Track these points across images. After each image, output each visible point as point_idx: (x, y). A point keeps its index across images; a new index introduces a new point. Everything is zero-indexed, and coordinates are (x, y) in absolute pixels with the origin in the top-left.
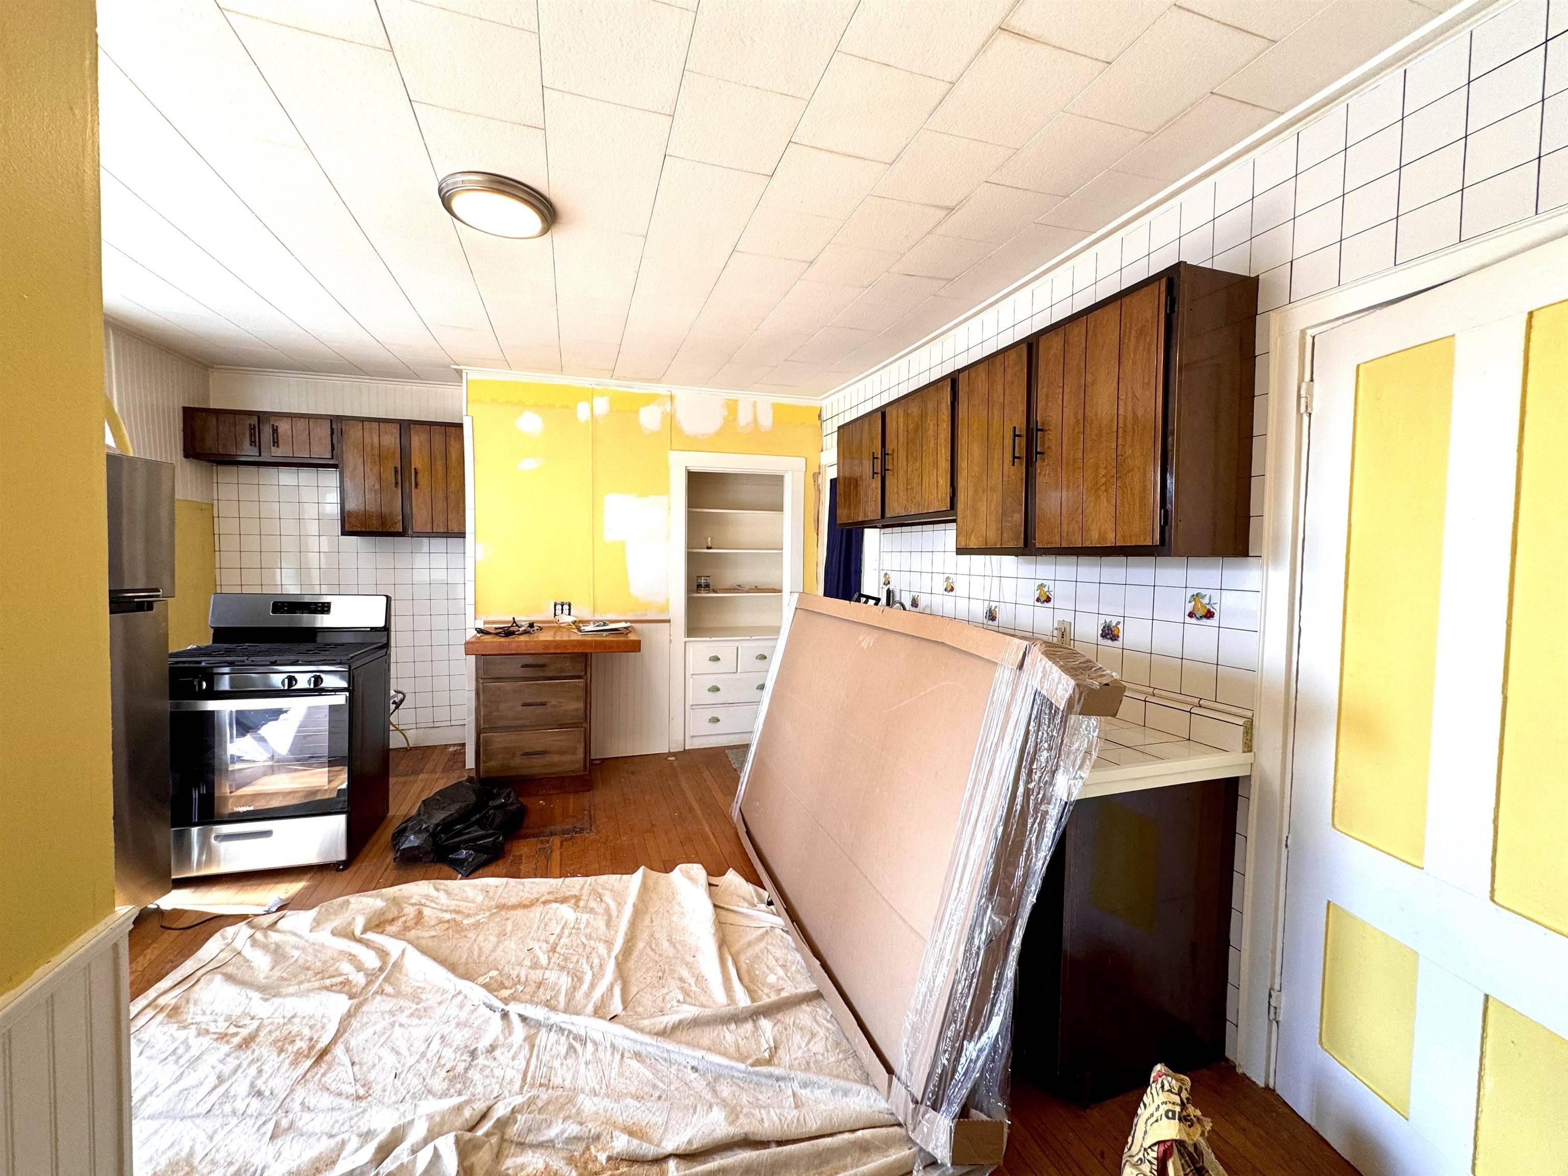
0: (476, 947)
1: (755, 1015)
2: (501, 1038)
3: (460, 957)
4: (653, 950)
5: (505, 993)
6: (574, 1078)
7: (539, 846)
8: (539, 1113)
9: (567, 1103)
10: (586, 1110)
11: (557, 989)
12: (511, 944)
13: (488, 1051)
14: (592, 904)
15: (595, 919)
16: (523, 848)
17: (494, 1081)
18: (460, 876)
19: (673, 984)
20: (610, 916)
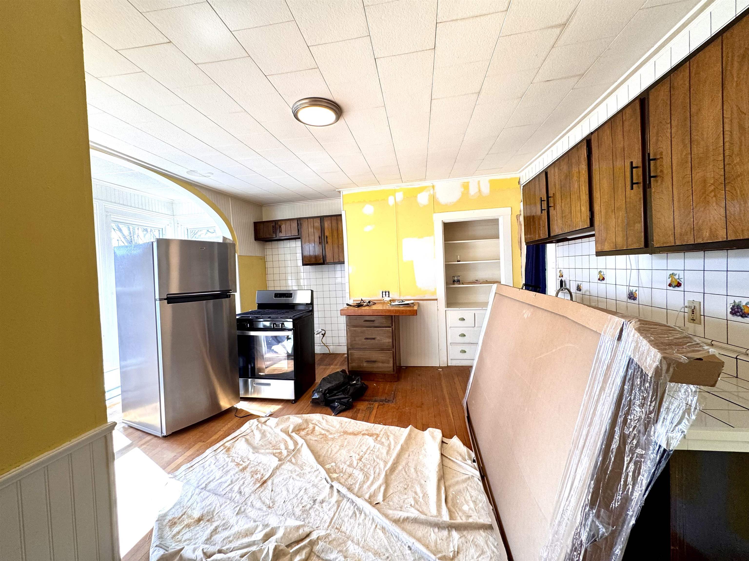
0: (330, 450)
1: (451, 527)
2: (327, 498)
3: (323, 453)
4: (405, 472)
5: (335, 476)
6: (351, 530)
7: (369, 406)
8: (329, 544)
9: (342, 543)
10: (350, 551)
11: (356, 480)
12: (344, 452)
13: (320, 503)
14: (383, 440)
15: (382, 448)
16: (362, 406)
17: (319, 518)
18: (333, 414)
19: (411, 494)
20: (390, 448)
